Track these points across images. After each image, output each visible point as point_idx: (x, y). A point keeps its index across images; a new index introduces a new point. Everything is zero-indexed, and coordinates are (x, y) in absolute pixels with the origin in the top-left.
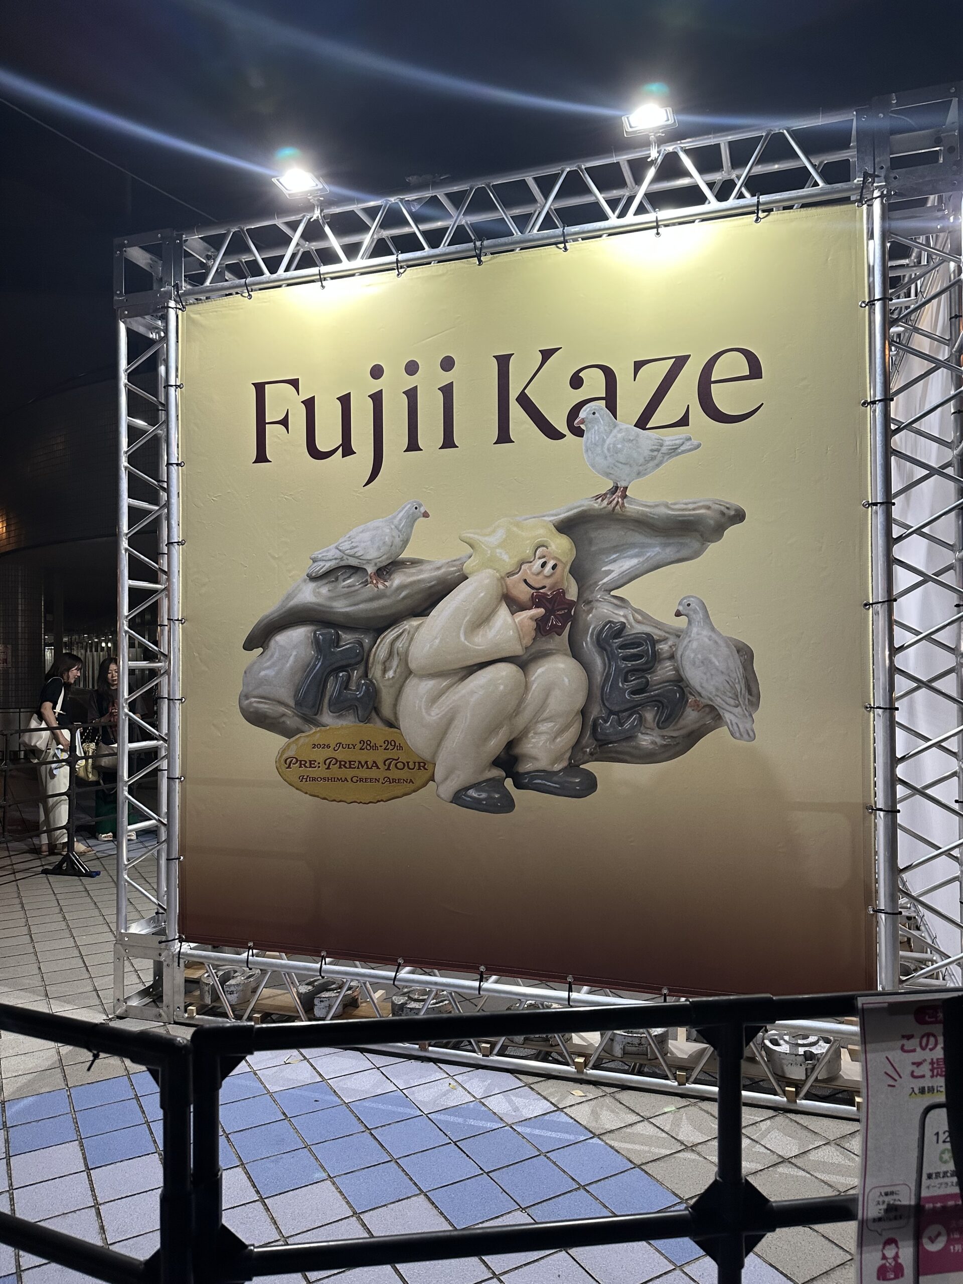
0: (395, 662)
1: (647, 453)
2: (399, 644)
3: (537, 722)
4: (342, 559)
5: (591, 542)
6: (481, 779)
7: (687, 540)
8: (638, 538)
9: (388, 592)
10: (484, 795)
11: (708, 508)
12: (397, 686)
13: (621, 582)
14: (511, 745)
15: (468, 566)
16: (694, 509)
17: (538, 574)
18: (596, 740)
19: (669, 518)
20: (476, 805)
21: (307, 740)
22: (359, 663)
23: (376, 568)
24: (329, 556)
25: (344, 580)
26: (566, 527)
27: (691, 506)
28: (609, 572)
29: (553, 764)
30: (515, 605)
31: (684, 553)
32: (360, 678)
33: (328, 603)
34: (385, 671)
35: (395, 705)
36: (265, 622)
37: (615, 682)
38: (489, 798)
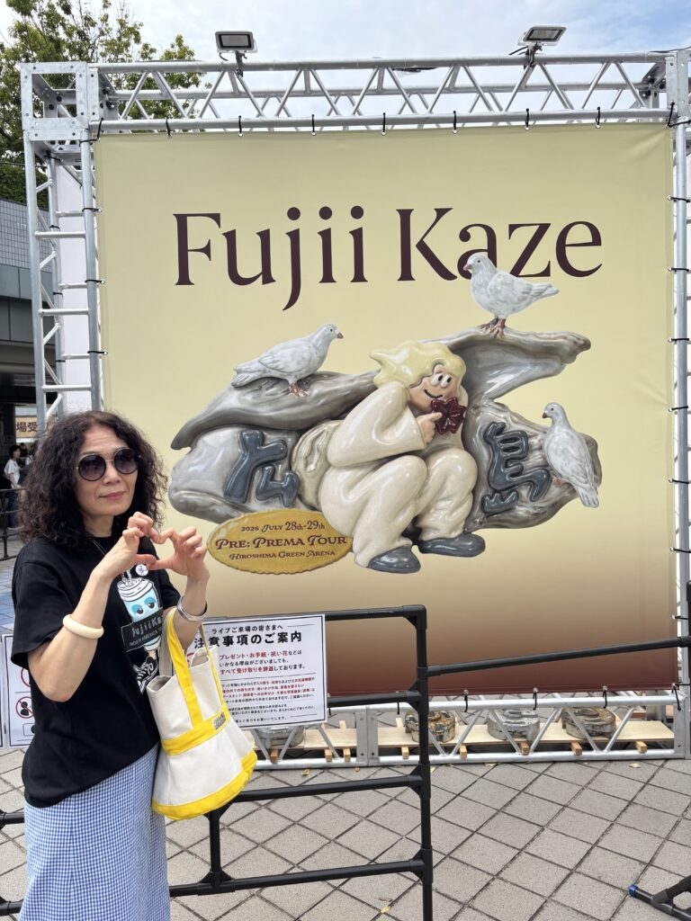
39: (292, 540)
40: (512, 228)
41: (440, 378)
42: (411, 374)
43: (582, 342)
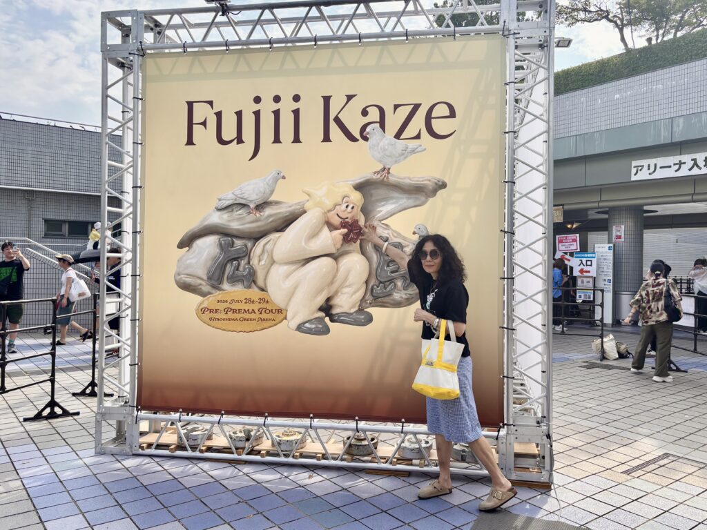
0: (265, 256)
1: (400, 151)
2: (268, 247)
3: (343, 288)
4: (236, 200)
5: (371, 196)
6: (312, 318)
7: (419, 196)
8: (396, 194)
9: (262, 218)
10: (313, 326)
11: (429, 180)
12: (267, 269)
13: (387, 216)
14: (328, 300)
15: (307, 206)
16: (422, 181)
17: (344, 211)
18: (373, 296)
19: (410, 185)
20: (309, 331)
21: (214, 298)
22: (245, 256)
23: (255, 205)
24: (228, 198)
25: (237, 211)
26: (359, 187)
27: (421, 179)
28: (381, 211)
29: (350, 309)
30: (332, 227)
31: (418, 203)
32: (246, 264)
33: (227, 223)
34: (259, 261)
35: (265, 279)
36: (190, 233)
37: (383, 266)
38: (317, 327)
39: (248, 310)
40: (396, 107)
41: (347, 207)
42: (329, 204)
43: (440, 183)
